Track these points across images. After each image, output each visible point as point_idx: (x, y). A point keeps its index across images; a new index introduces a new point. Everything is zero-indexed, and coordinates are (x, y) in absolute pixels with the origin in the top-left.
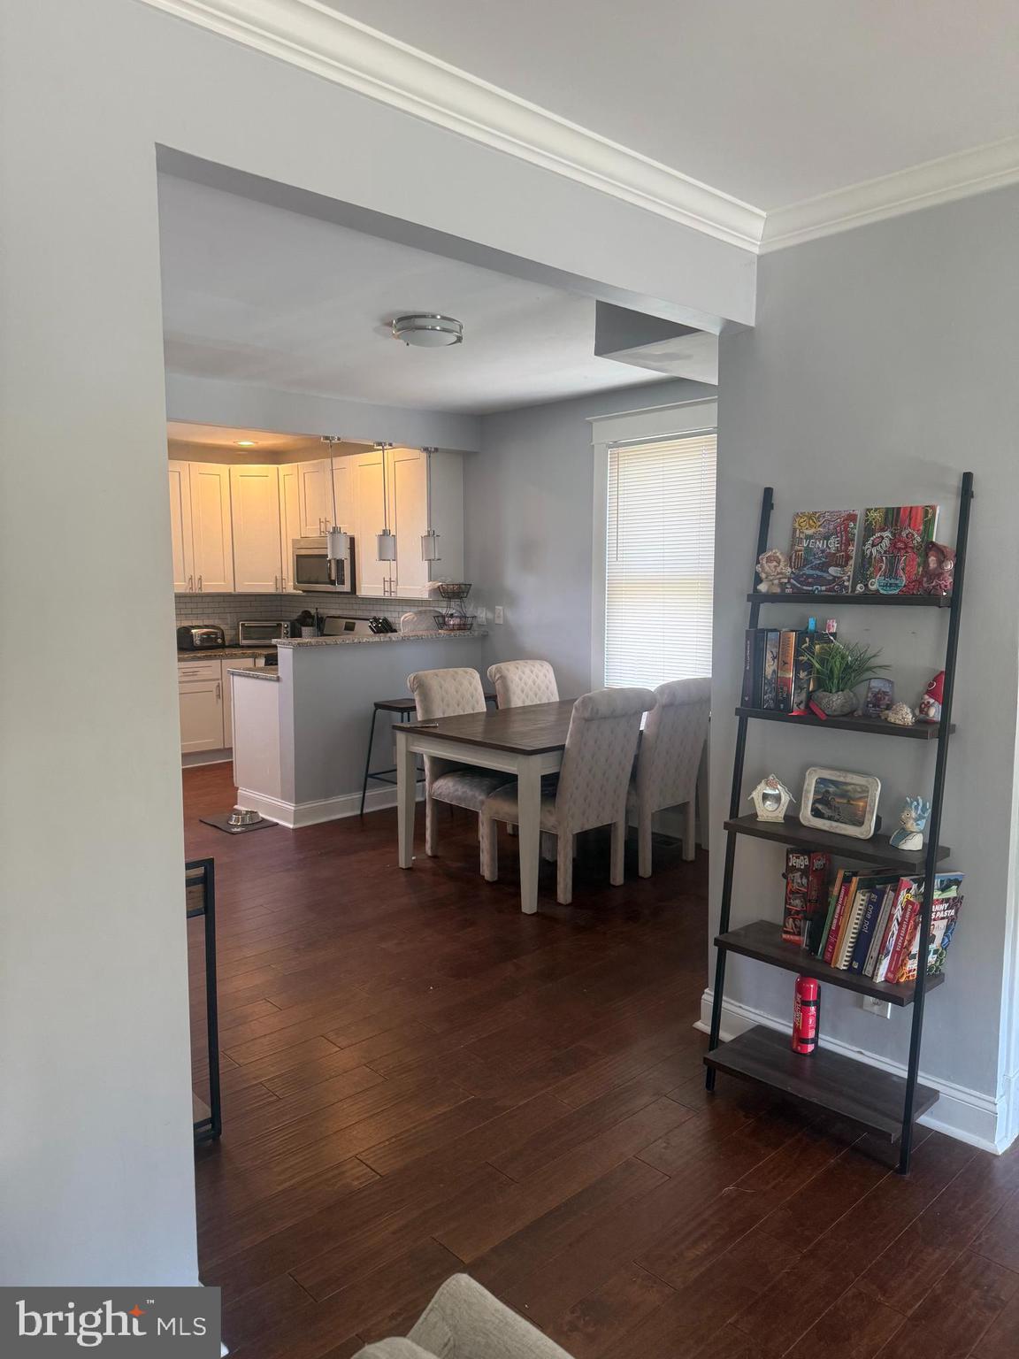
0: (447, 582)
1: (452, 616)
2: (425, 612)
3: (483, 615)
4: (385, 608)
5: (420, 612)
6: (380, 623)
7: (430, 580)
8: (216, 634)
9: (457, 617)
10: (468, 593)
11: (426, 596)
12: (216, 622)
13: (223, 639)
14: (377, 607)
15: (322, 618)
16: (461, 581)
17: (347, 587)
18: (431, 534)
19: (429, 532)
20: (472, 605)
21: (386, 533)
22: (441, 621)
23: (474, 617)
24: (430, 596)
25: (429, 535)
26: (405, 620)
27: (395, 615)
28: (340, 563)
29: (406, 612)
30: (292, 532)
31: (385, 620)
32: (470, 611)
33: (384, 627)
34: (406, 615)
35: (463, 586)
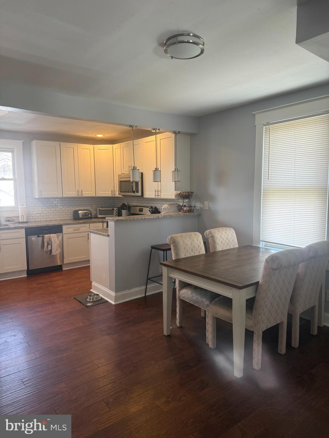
0: (183, 191)
1: (185, 206)
2: (173, 204)
3: (198, 205)
4: (155, 202)
5: (171, 204)
6: (153, 209)
7: (175, 190)
8: (88, 213)
9: (187, 207)
10: (192, 196)
11: (173, 197)
12: (89, 208)
13: (91, 215)
14: (152, 202)
15: (130, 206)
16: (189, 191)
17: (139, 194)
18: (176, 170)
19: (175, 169)
20: (194, 201)
21: (156, 169)
22: (180, 208)
23: (195, 207)
24: (175, 197)
25: (175, 170)
26: (164, 207)
27: (160, 205)
28: (137, 183)
29: (165, 204)
30: (118, 172)
31: (156, 207)
32: (193, 204)
33: (155, 211)
34: (165, 205)
35: (190, 193)
